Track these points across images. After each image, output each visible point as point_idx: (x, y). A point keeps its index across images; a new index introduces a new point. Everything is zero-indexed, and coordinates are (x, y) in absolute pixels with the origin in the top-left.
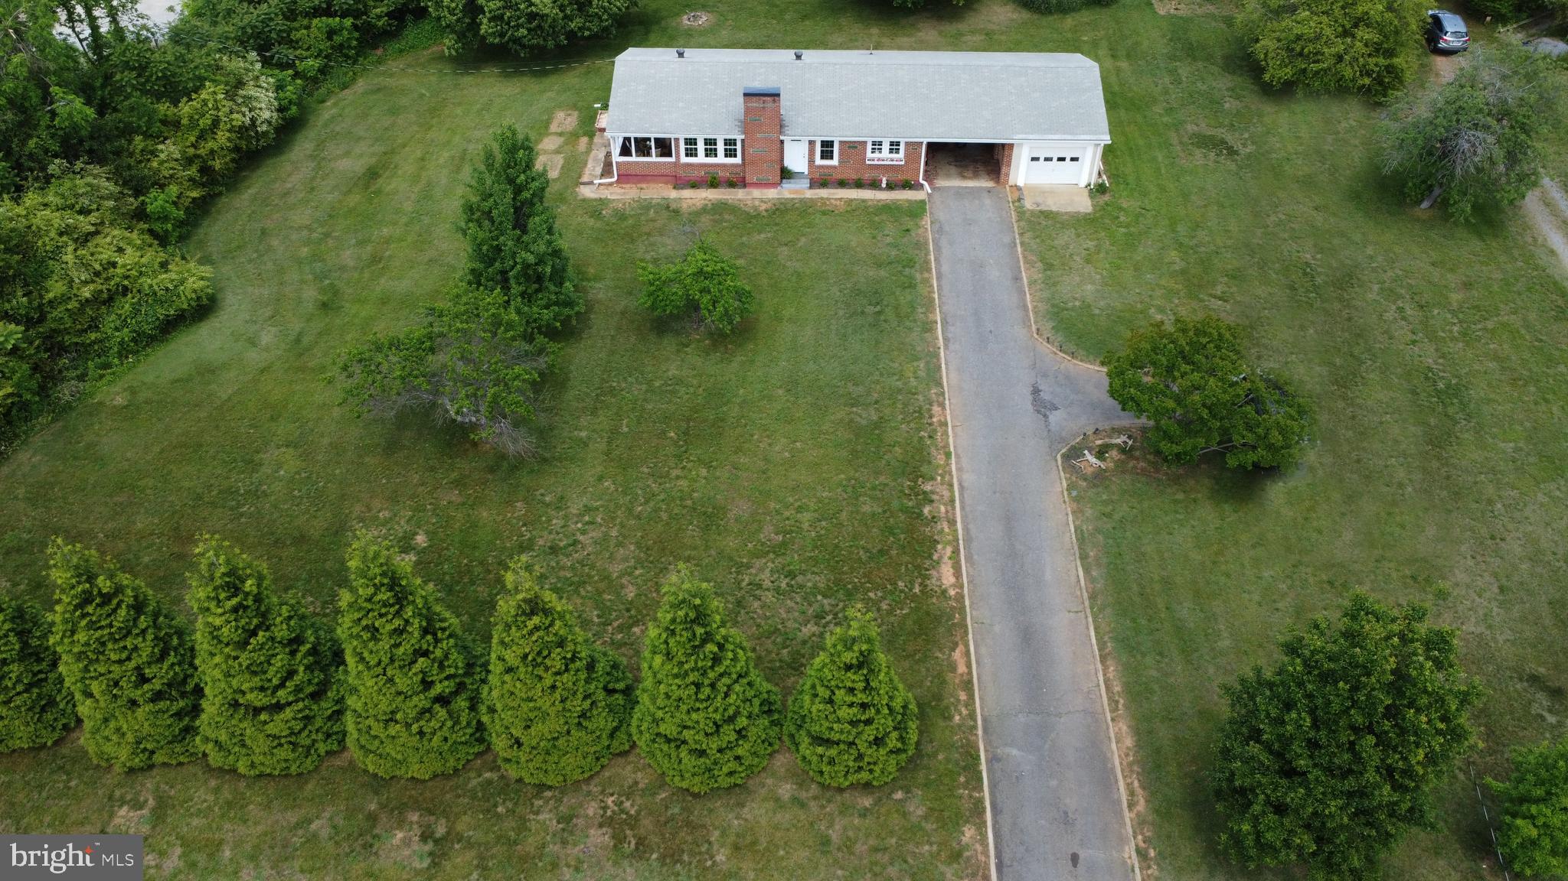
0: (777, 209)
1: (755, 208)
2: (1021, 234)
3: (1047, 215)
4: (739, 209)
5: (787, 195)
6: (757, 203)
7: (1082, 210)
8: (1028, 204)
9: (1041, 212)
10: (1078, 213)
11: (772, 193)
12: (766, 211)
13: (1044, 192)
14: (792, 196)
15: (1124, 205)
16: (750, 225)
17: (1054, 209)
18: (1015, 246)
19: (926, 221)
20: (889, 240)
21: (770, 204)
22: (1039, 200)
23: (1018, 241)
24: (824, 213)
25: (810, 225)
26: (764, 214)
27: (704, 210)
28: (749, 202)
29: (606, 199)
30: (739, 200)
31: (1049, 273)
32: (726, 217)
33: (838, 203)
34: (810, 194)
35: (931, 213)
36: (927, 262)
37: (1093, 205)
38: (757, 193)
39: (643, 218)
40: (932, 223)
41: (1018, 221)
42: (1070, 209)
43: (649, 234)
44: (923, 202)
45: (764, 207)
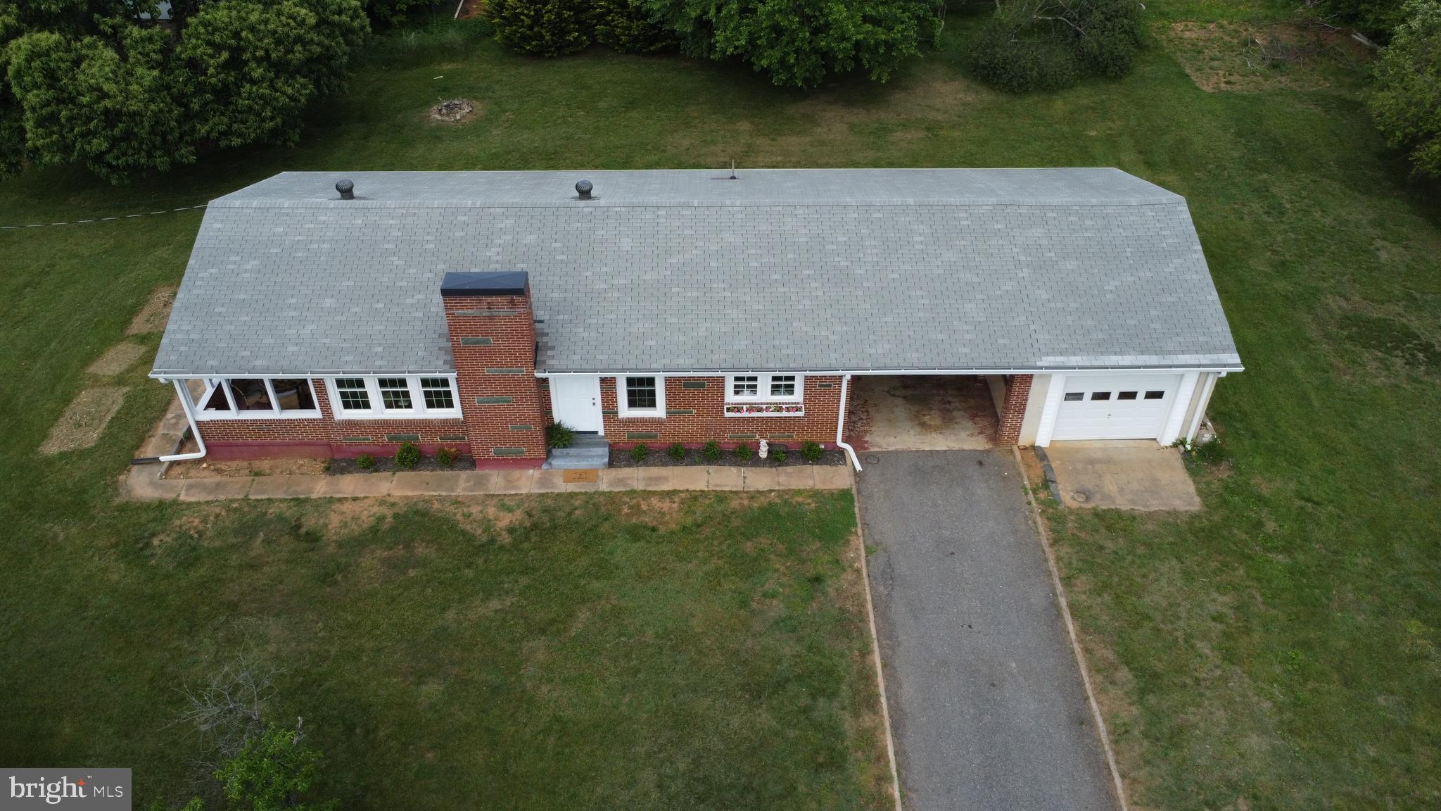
0: (535, 526)
1: (487, 524)
2: (1067, 581)
3: (1111, 521)
4: (453, 527)
5: (562, 487)
6: (491, 511)
7: (1180, 505)
8: (1068, 497)
9: (1097, 514)
10: (1174, 513)
11: (528, 482)
12: (511, 530)
13: (1092, 462)
14: (571, 488)
15: (1266, 491)
16: (469, 573)
17: (1123, 505)
18: (1059, 615)
19: (857, 549)
20: (777, 609)
21: (518, 515)
22: (1088, 482)
23: (1063, 602)
24: (635, 534)
25: (603, 569)
26: (506, 539)
27: (374, 535)
28: (475, 510)
29: (175, 503)
30: (457, 502)
31: (1152, 700)
32: (420, 550)
33: (666, 505)
34: (607, 481)
35: (865, 524)
36: (867, 676)
37: (1200, 492)
38: (496, 481)
39: (234, 559)
40: (869, 551)
41: (1054, 543)
42: (1155, 505)
43: (233, 607)
44: (845, 496)
45: (505, 520)
